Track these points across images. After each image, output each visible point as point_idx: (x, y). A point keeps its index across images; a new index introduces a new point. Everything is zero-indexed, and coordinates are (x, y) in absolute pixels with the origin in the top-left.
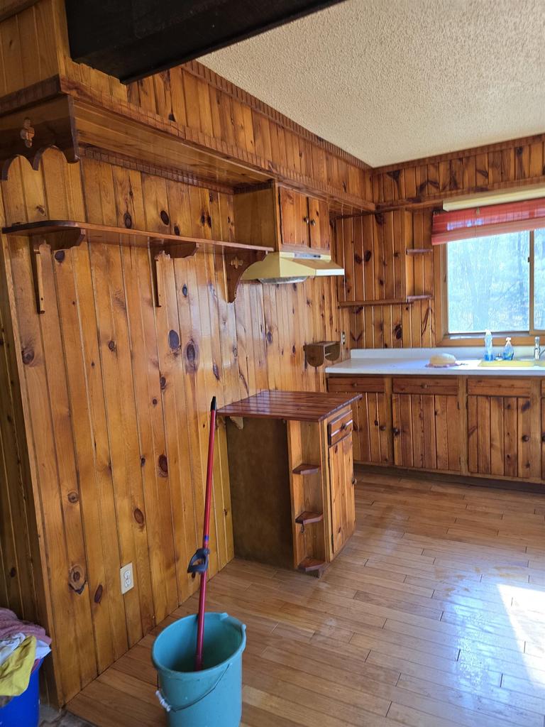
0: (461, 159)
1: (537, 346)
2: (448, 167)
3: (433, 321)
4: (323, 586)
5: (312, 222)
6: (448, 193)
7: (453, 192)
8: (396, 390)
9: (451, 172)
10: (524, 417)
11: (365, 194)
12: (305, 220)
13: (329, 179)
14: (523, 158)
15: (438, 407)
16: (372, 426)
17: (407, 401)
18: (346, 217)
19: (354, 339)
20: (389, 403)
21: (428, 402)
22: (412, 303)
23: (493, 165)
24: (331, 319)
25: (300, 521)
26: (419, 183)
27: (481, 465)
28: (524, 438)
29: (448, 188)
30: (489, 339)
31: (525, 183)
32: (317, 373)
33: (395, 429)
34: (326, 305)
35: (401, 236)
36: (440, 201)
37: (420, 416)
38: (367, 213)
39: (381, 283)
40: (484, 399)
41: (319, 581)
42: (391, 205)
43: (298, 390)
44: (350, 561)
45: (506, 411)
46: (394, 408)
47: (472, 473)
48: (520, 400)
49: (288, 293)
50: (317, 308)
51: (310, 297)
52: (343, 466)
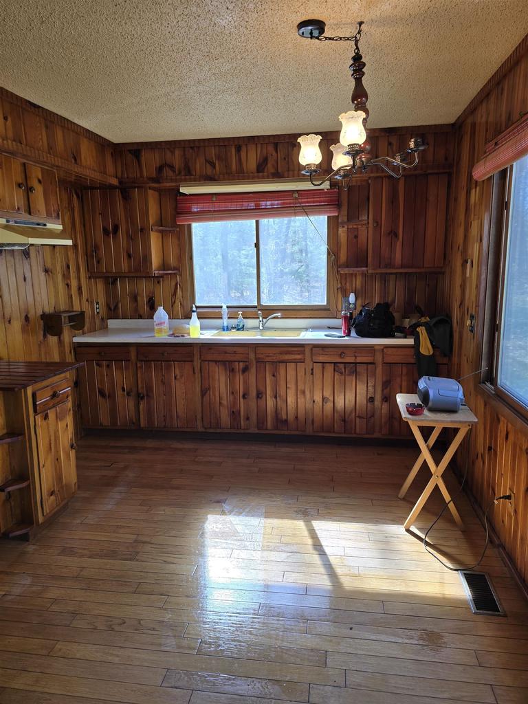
0: (192, 148)
1: (261, 319)
2: (183, 154)
3: (181, 295)
6: (183, 177)
7: (187, 177)
8: (141, 357)
9: (185, 158)
10: (244, 379)
12: (19, 185)
14: (242, 154)
15: (177, 372)
16: (119, 392)
17: (151, 367)
18: (93, 188)
19: (110, 309)
20: (135, 369)
21: (168, 368)
22: (162, 277)
23: (219, 158)
24: (80, 288)
26: (158, 166)
27: (213, 421)
28: (244, 396)
29: (183, 173)
30: (225, 311)
31: (244, 178)
32: (61, 342)
33: (140, 394)
34: (72, 274)
35: (146, 214)
36: (177, 184)
37: (162, 381)
38: (112, 187)
39: (129, 256)
40: (214, 363)
42: (134, 182)
43: (33, 360)
44: (68, 521)
45: (231, 374)
46: (139, 375)
47: (206, 428)
48: (241, 364)
49: (17, 261)
50: (60, 277)
51: (49, 265)
52: (56, 432)
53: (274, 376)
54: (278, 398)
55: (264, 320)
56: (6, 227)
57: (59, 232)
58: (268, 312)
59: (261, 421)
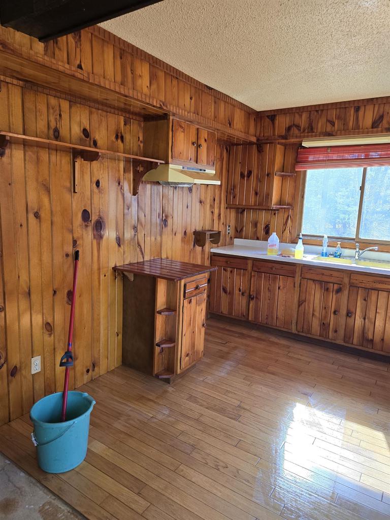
0: (317, 111)
1: (357, 250)
2: (308, 116)
3: (291, 225)
4: (170, 389)
5: (199, 146)
6: (306, 134)
7: (310, 134)
8: (255, 269)
9: (310, 120)
10: (336, 297)
11: (249, 129)
12: (193, 144)
13: (215, 117)
14: (360, 115)
15: (281, 284)
16: (236, 292)
17: (261, 277)
18: (237, 145)
19: (237, 231)
20: (249, 277)
21: (274, 280)
22: (278, 210)
23: (338, 118)
24: (219, 215)
25: (158, 345)
26: (287, 126)
27: (305, 327)
28: (335, 313)
29: (306, 131)
30: (326, 241)
31: (358, 133)
32: (203, 251)
33: (251, 295)
34: (216, 205)
35: (273, 162)
36: (301, 139)
37: (268, 289)
38: (251, 143)
39: (256, 194)
40: (311, 282)
41: (169, 386)
42: (267, 139)
43: (185, 262)
44: (195, 377)
45: (325, 292)
46: (252, 281)
47: (299, 332)
48: (335, 285)
49: (184, 194)
50: (208, 206)
51: (203, 199)
52: (195, 313)
53: (365, 300)
54: (366, 320)
55: (361, 251)
56: (182, 172)
57: (213, 175)
58: (365, 244)
59: (348, 336)
